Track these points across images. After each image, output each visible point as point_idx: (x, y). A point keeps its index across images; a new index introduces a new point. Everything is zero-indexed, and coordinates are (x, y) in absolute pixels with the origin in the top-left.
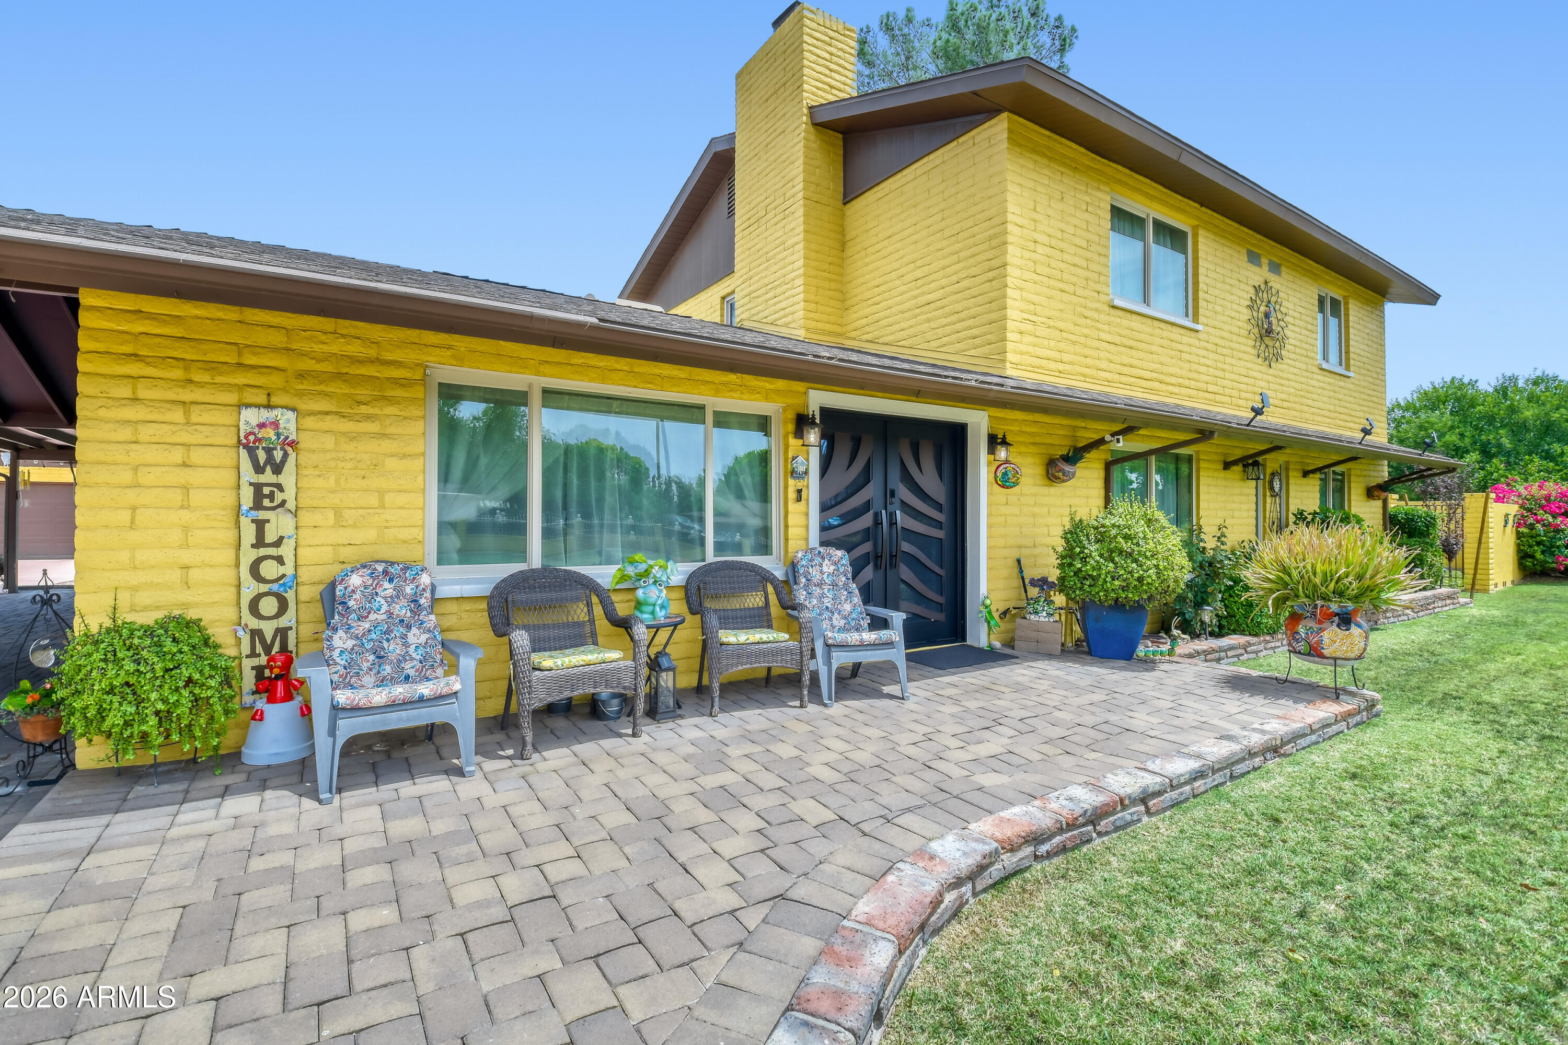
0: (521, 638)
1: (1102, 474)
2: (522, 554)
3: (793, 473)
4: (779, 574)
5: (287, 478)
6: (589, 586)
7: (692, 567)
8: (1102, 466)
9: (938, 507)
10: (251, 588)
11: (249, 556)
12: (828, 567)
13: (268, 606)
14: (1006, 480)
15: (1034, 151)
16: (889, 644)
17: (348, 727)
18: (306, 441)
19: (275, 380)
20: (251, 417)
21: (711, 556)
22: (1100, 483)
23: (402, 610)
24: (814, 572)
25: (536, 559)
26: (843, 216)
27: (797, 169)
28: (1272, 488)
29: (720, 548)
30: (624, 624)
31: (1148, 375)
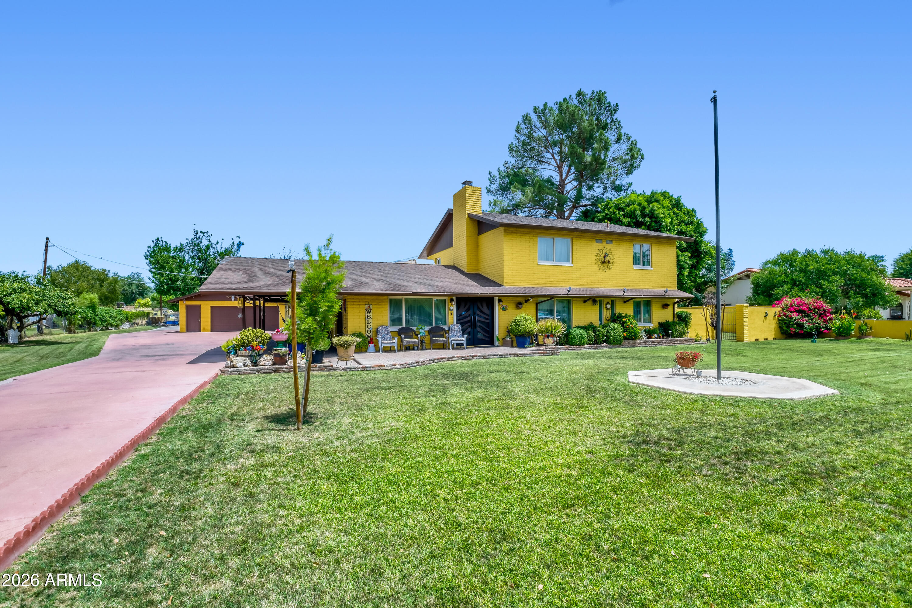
0: (403, 336)
1: (535, 306)
2: (402, 325)
3: (450, 310)
4: (446, 329)
5: (371, 314)
6: (412, 330)
7: (430, 327)
8: (535, 304)
9: (488, 315)
10: (367, 329)
11: (367, 325)
12: (456, 327)
13: (369, 332)
14: (504, 309)
15: (512, 233)
16: (463, 340)
17: (383, 345)
18: (373, 309)
19: (369, 301)
20: (367, 306)
21: (434, 325)
22: (535, 309)
23: (386, 332)
24: (453, 329)
25: (404, 325)
26: (478, 238)
27: (465, 228)
28: (606, 307)
29: (436, 324)
30: (417, 335)
31: (552, 280)
